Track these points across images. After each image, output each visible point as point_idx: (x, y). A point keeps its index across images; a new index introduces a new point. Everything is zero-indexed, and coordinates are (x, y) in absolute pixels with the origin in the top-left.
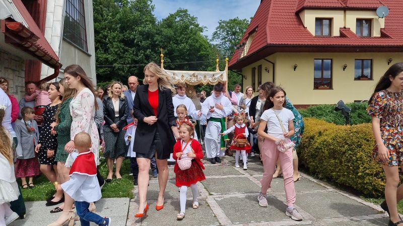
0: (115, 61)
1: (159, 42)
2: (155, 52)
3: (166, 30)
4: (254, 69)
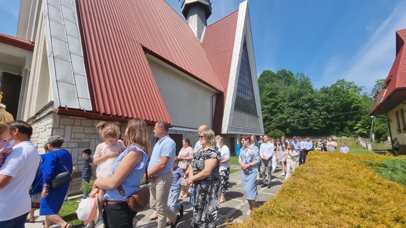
0: (288, 118)
1: (318, 102)
2: (315, 109)
3: (322, 95)
4: (397, 113)
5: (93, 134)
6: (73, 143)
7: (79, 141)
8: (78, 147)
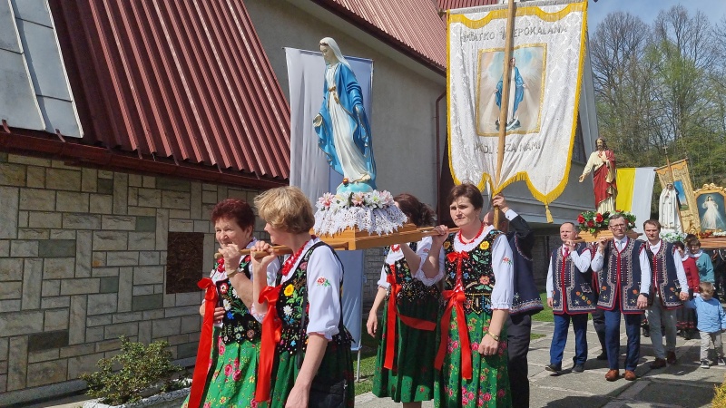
5: (83, 214)
6: (25, 245)
7: (44, 236)
8: (42, 257)
